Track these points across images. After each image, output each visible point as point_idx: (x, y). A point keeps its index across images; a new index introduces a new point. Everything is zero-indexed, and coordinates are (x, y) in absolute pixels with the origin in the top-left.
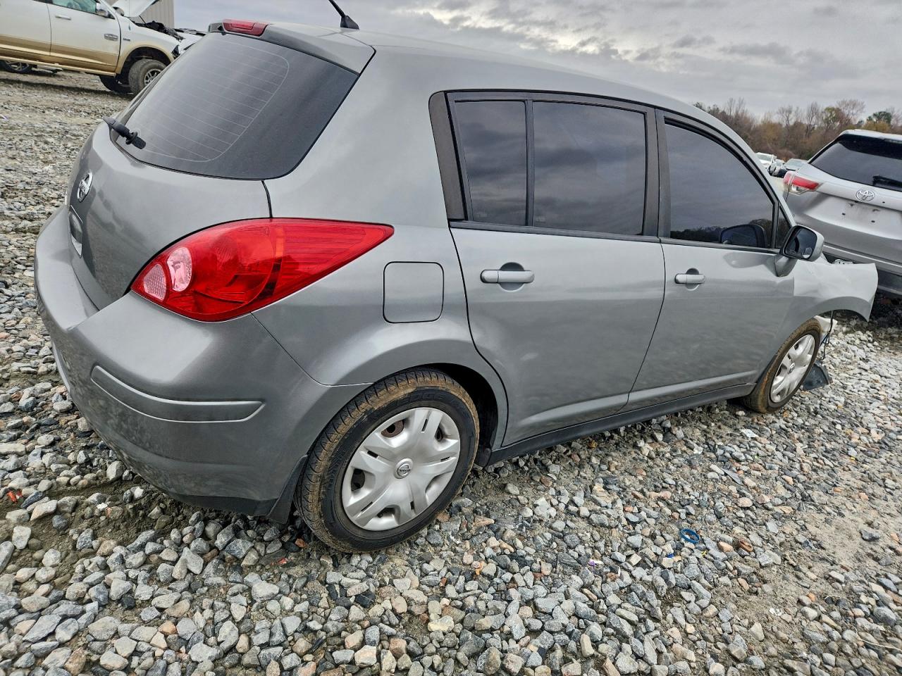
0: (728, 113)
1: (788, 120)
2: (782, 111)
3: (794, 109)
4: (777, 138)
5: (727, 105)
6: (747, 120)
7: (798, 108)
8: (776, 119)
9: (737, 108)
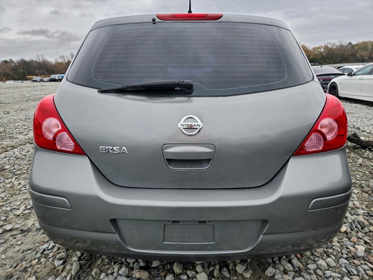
0: (38, 61)
1: (65, 60)
2: (61, 57)
3: (65, 56)
4: (64, 68)
5: (37, 58)
6: (48, 62)
7: (66, 55)
8: (60, 61)
9: (42, 58)
